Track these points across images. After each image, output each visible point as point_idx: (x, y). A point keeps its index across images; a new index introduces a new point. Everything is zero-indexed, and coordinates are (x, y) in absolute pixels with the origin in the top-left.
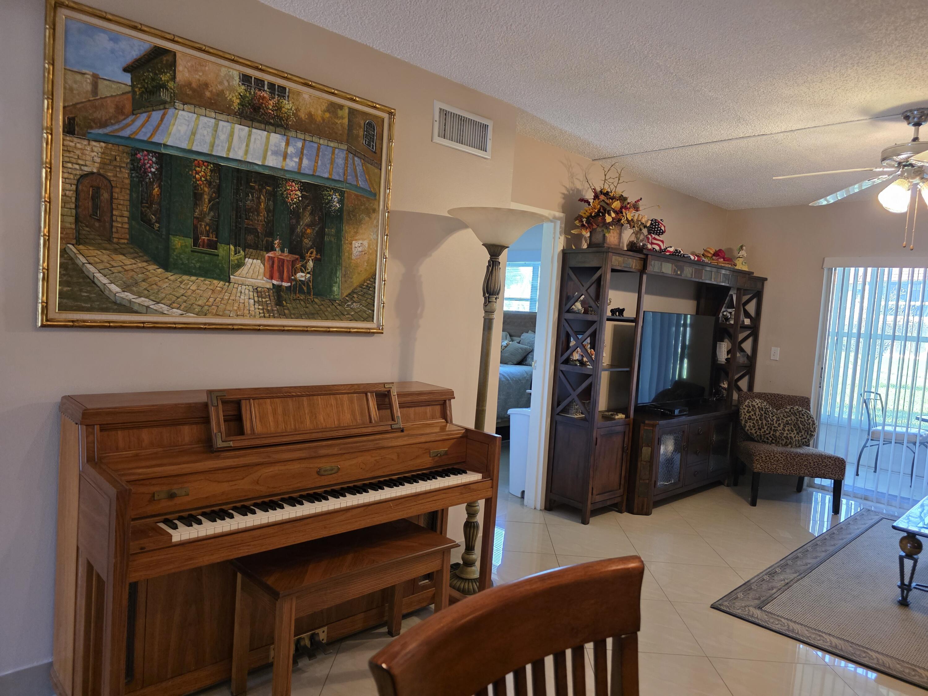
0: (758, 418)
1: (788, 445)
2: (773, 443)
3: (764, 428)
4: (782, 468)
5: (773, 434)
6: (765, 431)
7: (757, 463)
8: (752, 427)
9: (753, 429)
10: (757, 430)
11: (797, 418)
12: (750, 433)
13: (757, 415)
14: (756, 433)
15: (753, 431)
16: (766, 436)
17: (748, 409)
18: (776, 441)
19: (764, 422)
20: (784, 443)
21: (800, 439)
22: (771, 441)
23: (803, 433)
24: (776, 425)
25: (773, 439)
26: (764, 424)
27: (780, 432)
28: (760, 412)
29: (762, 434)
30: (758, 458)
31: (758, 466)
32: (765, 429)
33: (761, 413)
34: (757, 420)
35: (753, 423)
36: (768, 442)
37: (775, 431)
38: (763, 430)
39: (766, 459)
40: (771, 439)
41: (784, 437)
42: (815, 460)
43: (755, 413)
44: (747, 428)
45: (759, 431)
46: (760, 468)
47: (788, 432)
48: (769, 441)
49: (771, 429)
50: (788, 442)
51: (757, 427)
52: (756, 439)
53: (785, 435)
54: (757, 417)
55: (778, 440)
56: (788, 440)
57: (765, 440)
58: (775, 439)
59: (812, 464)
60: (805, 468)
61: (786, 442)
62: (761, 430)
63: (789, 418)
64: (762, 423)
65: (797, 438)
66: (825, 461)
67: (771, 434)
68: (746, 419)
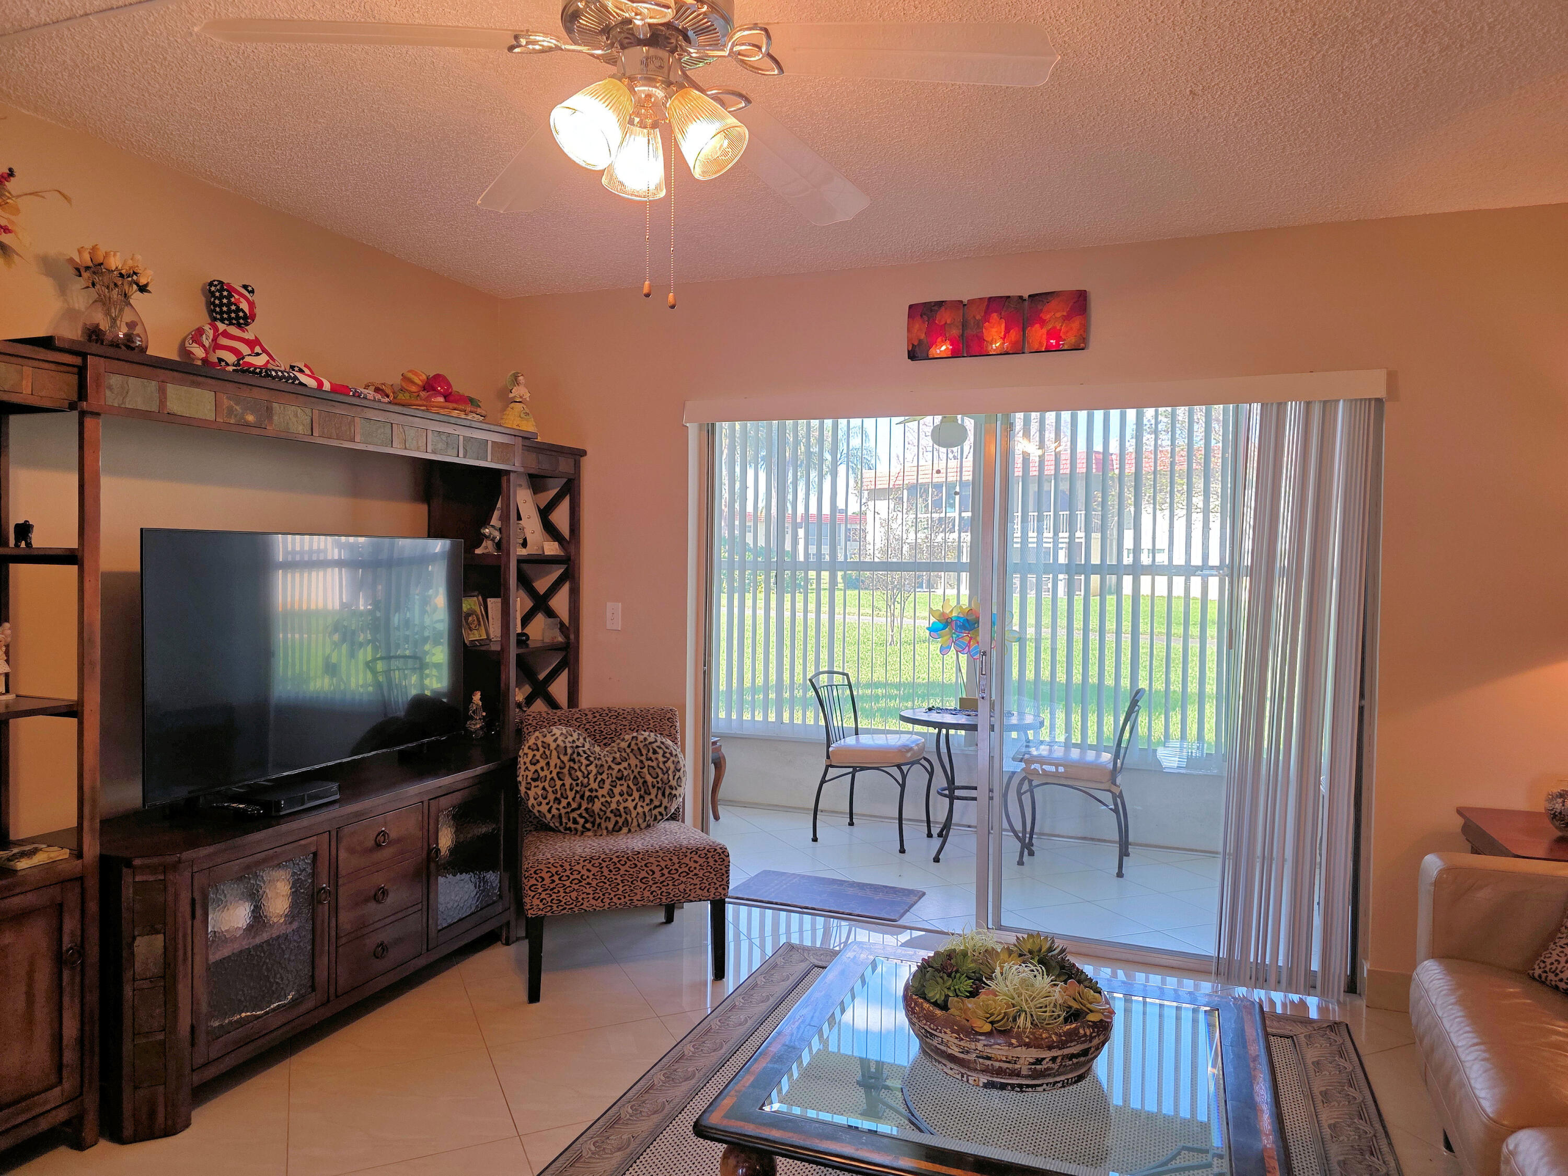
0: (554, 775)
1: (620, 829)
2: (589, 830)
3: (567, 798)
4: (591, 896)
5: (586, 809)
6: (569, 804)
7: (533, 894)
8: (540, 799)
9: (544, 802)
10: (551, 803)
11: (641, 762)
12: (539, 811)
13: (552, 768)
14: (549, 811)
15: (544, 808)
16: (572, 815)
17: (534, 755)
18: (593, 823)
19: (568, 781)
20: (610, 827)
21: (646, 809)
22: (583, 826)
23: (653, 796)
24: (595, 786)
25: (586, 821)
26: (568, 787)
27: (603, 800)
28: (559, 758)
29: (563, 811)
30: (533, 882)
31: (536, 902)
32: (570, 799)
33: (563, 762)
34: (552, 779)
35: (544, 788)
36: (576, 829)
37: (591, 799)
38: (564, 802)
39: (553, 881)
40: (582, 821)
41: (612, 811)
42: (663, 864)
43: (548, 764)
44: (532, 801)
45: (556, 806)
46: (541, 906)
47: (621, 799)
48: (579, 827)
49: (582, 797)
50: (621, 821)
51: (551, 797)
52: (552, 825)
53: (614, 806)
54: (551, 772)
55: (598, 820)
56: (620, 816)
57: (570, 825)
58: (592, 819)
59: (658, 874)
60: (643, 886)
61: (617, 822)
62: (559, 803)
63: (625, 764)
64: (563, 785)
65: (639, 810)
66: (686, 860)
67: (583, 808)
68: (529, 780)
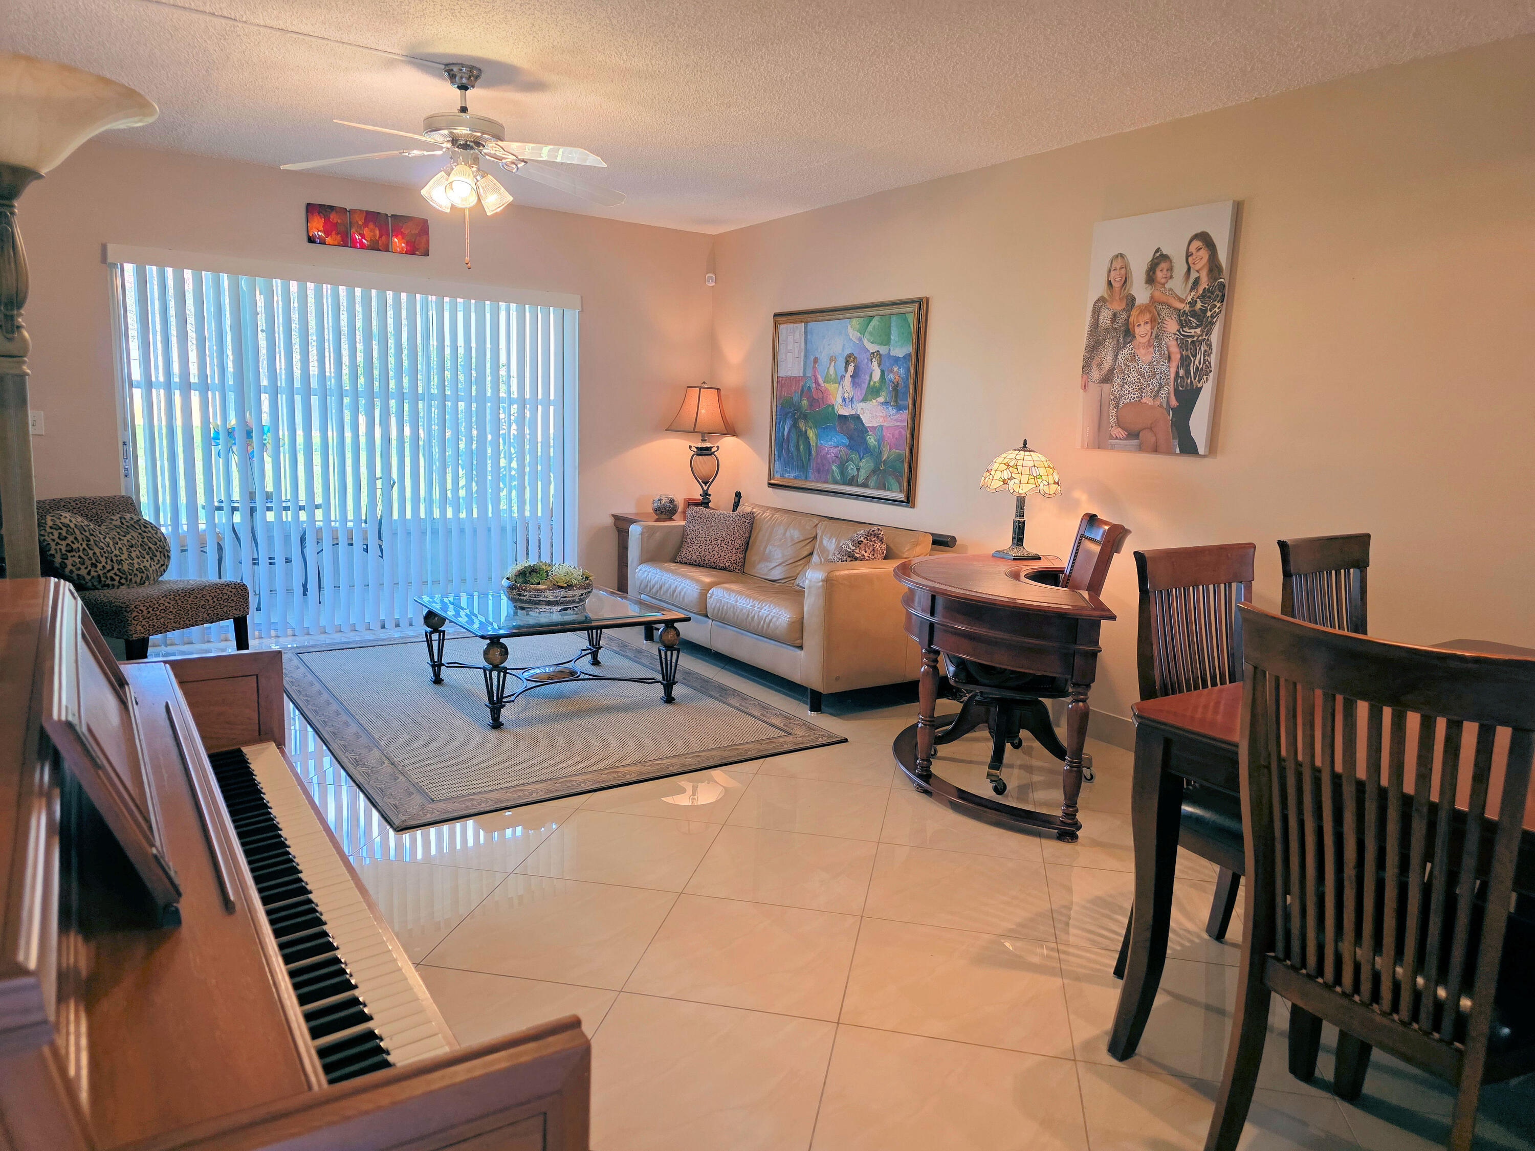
0: (84, 546)
1: (144, 583)
2: (123, 584)
3: (101, 563)
5: (119, 569)
6: (104, 567)
8: (79, 565)
9: (83, 567)
10: (89, 568)
11: (140, 534)
12: (78, 575)
13: (81, 541)
14: (89, 573)
15: (83, 572)
16: (109, 575)
17: (60, 534)
18: (126, 579)
19: (97, 551)
20: (138, 581)
21: (157, 567)
22: (119, 582)
23: (158, 558)
24: (117, 552)
25: (121, 578)
26: (98, 554)
27: (127, 562)
28: (82, 533)
29: (101, 573)
30: (135, 614)
31: (139, 628)
32: (104, 563)
33: (86, 536)
34: (84, 549)
35: (80, 557)
36: (113, 585)
37: (120, 562)
38: (100, 566)
39: (149, 612)
40: (117, 578)
41: (137, 570)
42: (213, 595)
43: (76, 538)
44: (70, 567)
45: (93, 569)
47: (139, 561)
48: (116, 583)
49: (112, 561)
50: (144, 576)
51: (88, 563)
52: (90, 584)
53: (136, 566)
54: (81, 545)
55: (129, 577)
56: (143, 572)
57: (109, 582)
58: (125, 576)
59: (211, 602)
60: (203, 610)
61: (142, 577)
62: (96, 566)
63: (129, 537)
64: (94, 553)
65: (153, 568)
66: (225, 591)
67: (116, 569)
68: (64, 552)
